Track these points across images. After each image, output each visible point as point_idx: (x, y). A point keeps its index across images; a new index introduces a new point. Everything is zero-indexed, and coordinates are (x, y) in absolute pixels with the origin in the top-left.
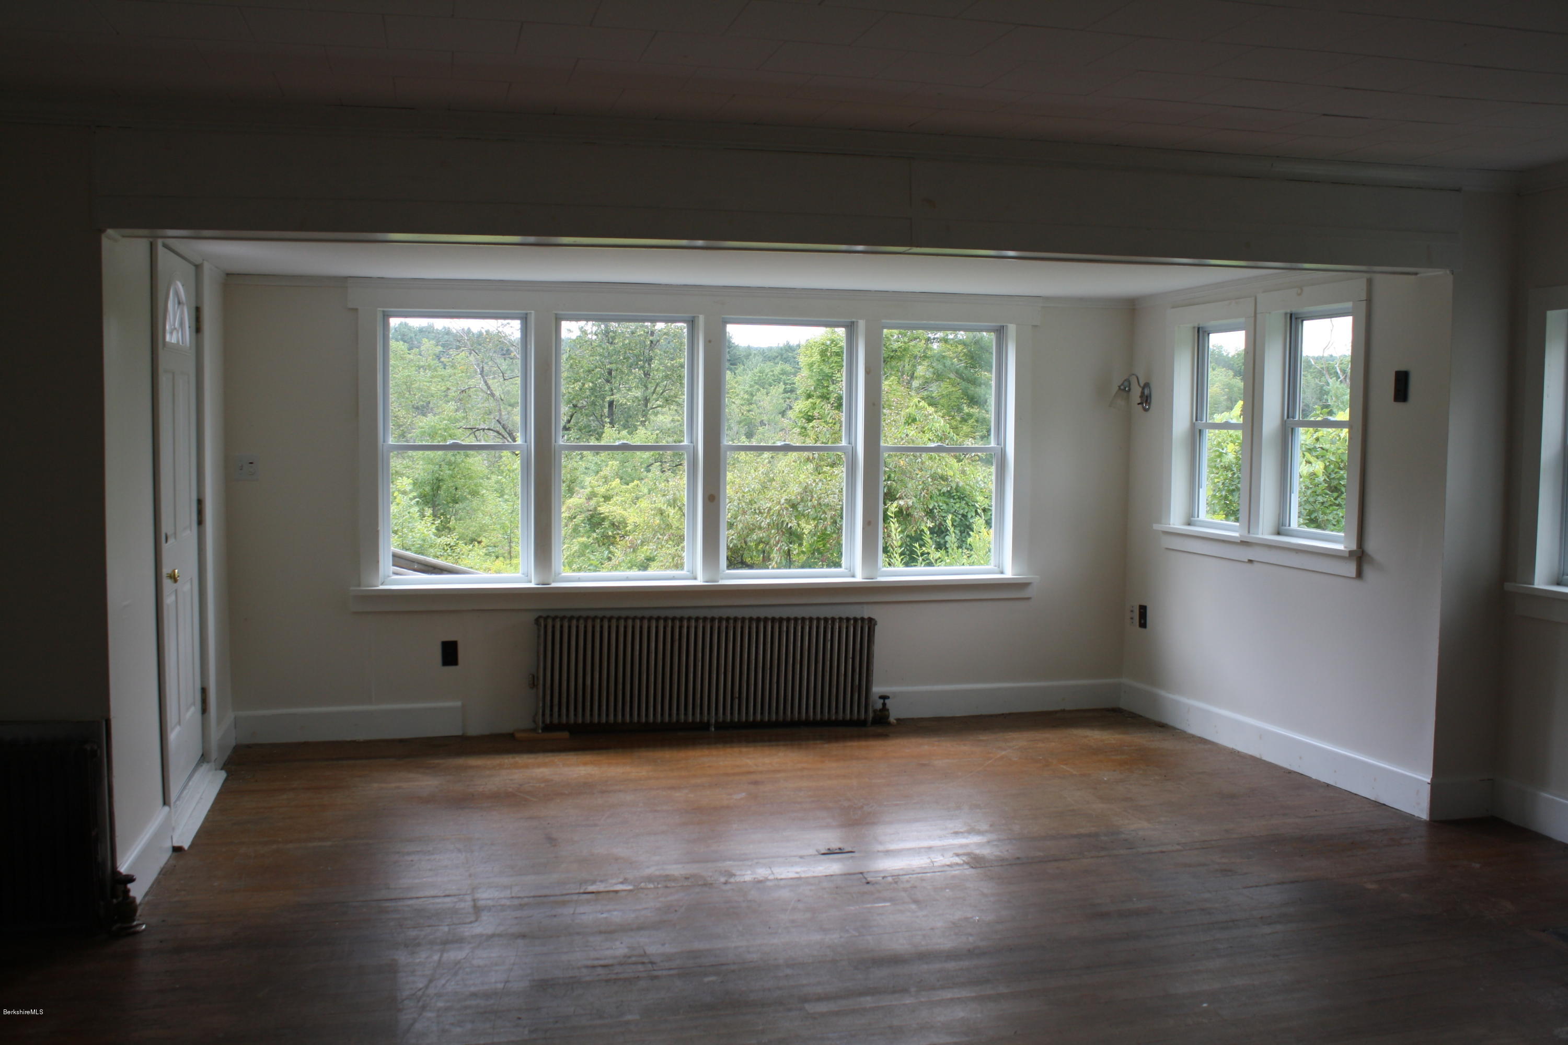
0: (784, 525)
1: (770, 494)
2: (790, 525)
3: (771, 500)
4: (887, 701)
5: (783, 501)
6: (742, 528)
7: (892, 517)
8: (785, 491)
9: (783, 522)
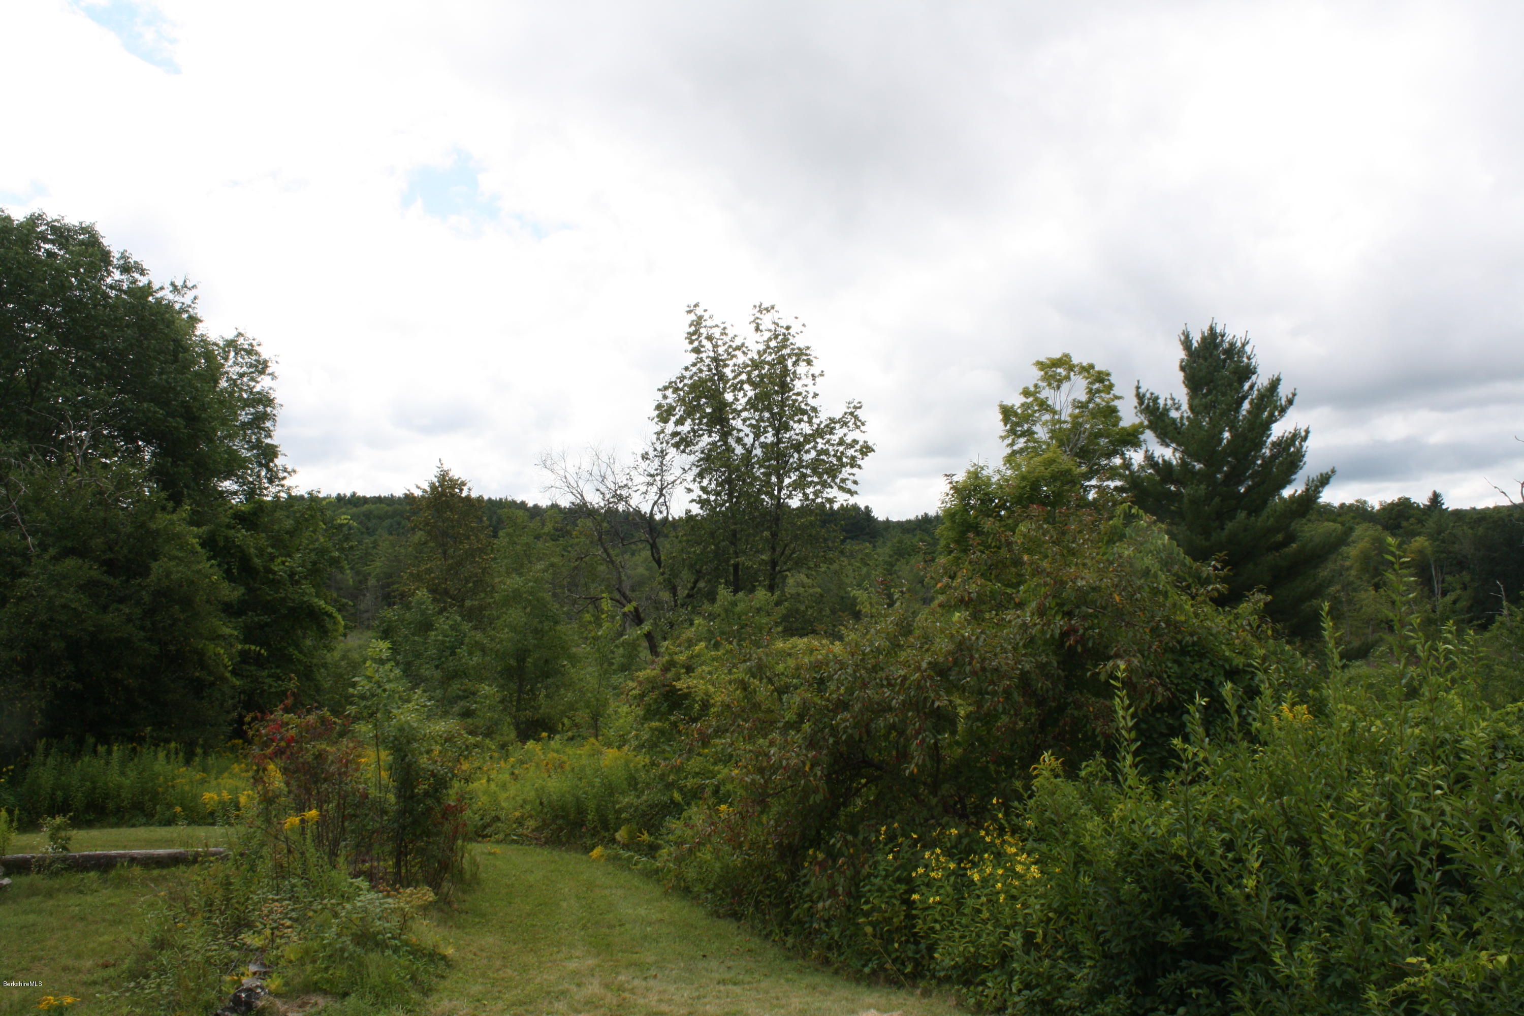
0: (928, 704)
1: (903, 656)
2: (937, 704)
3: (906, 664)
5: (924, 665)
6: (860, 710)
7: (1118, 688)
8: (927, 650)
9: (925, 698)
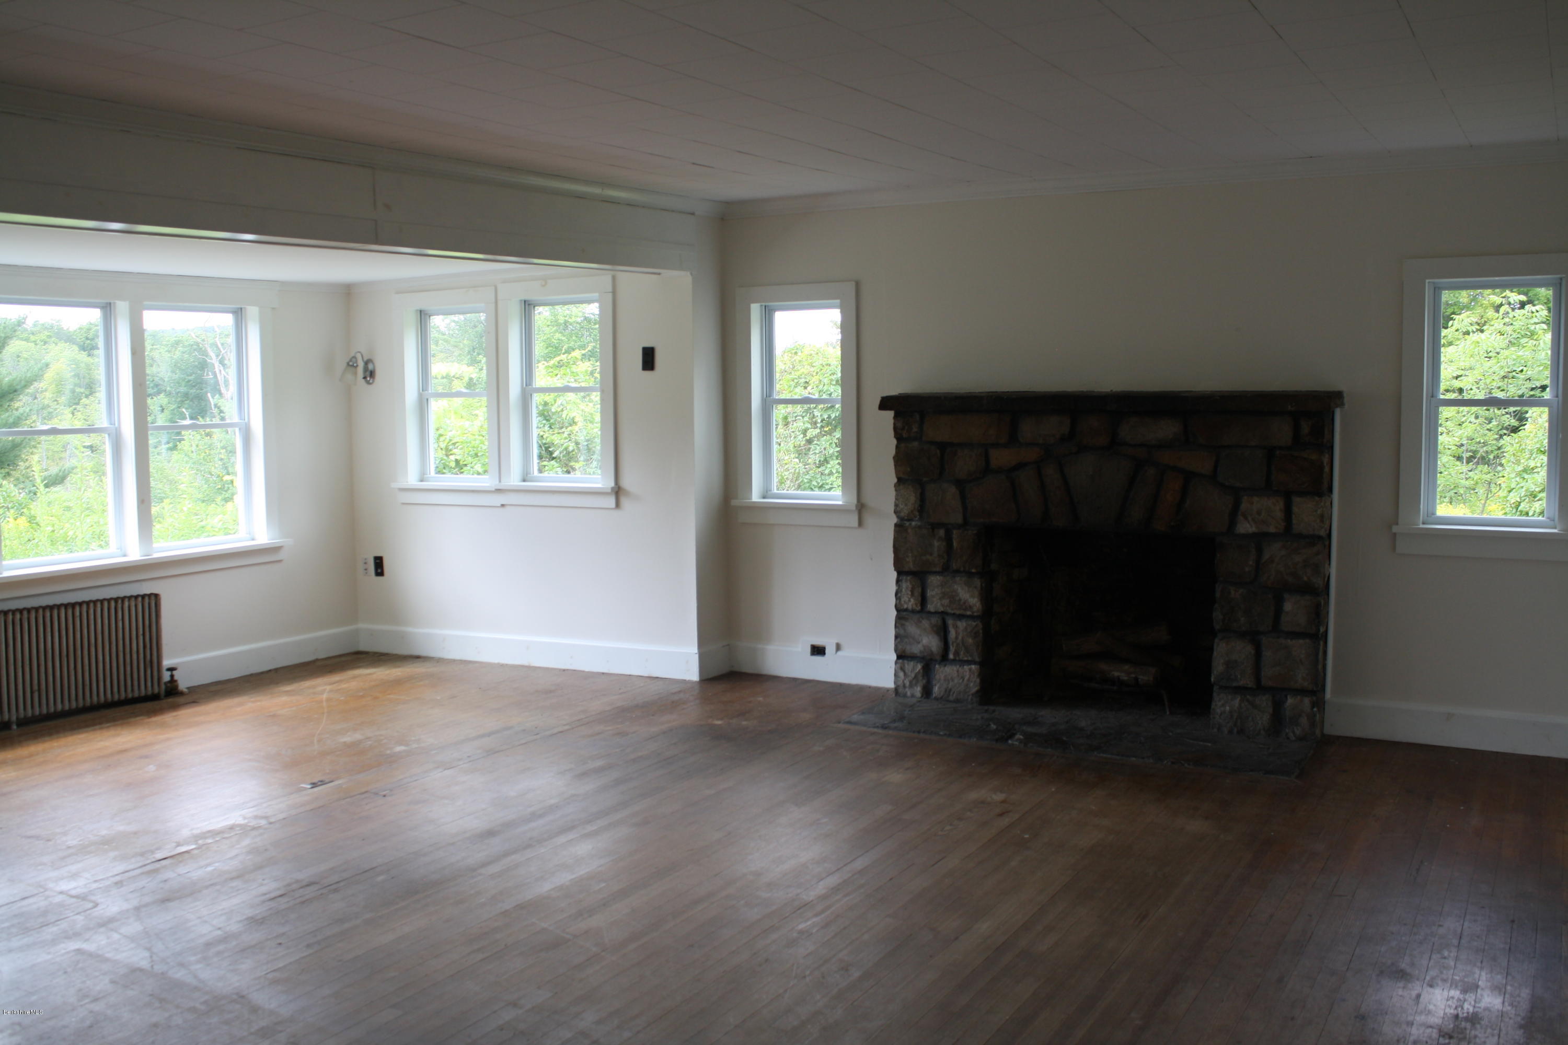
4: (174, 672)
